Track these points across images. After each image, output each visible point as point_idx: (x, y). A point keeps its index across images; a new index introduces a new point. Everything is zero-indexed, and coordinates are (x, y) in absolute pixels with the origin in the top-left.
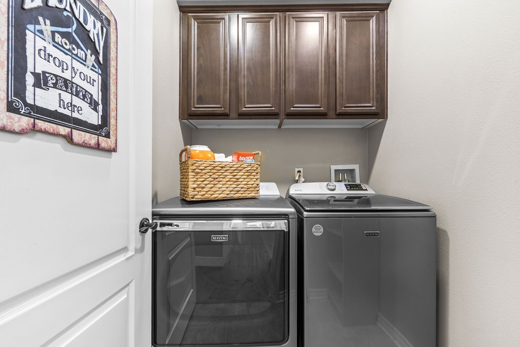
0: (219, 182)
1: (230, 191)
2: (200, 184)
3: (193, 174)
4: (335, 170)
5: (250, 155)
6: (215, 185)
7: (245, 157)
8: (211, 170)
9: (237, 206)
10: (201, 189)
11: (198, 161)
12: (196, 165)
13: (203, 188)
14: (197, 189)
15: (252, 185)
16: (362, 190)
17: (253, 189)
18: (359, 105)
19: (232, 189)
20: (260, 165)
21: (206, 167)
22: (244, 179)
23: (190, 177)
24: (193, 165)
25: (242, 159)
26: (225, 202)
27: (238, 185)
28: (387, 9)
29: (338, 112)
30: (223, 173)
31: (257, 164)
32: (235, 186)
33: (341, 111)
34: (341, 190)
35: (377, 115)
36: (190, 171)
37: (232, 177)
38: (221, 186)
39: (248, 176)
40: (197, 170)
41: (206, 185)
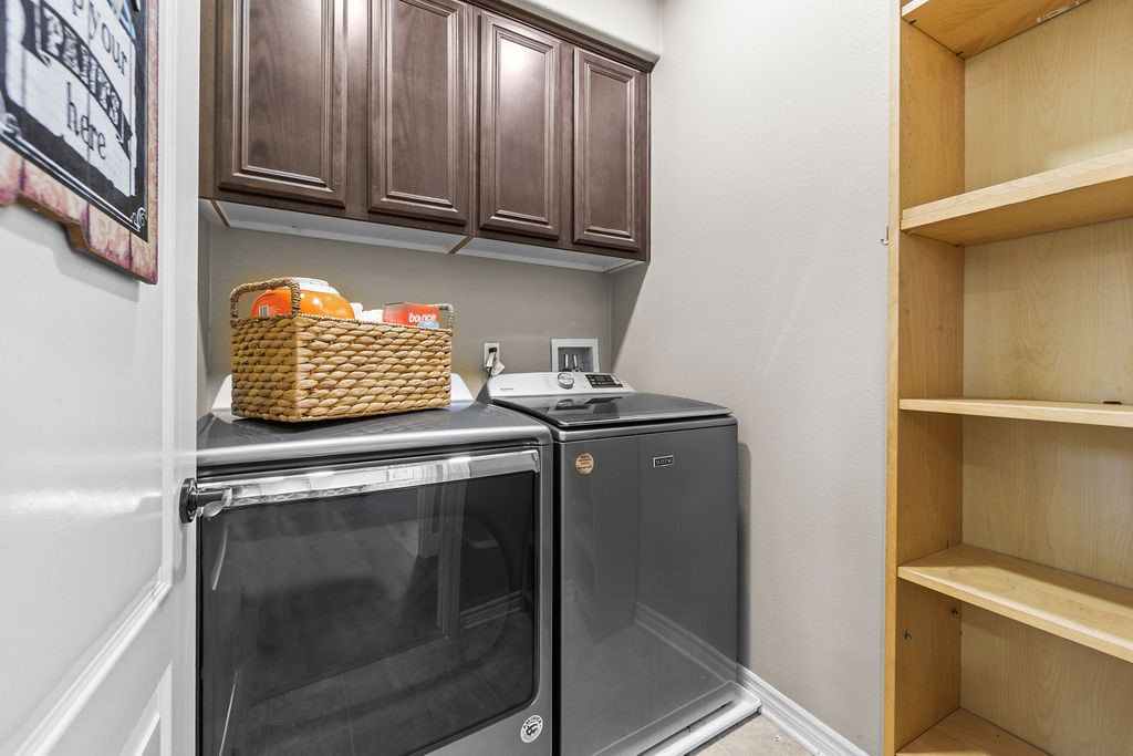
0: (368, 372)
1: (393, 395)
2: (323, 379)
3: (309, 352)
4: (560, 349)
5: (430, 311)
6: (359, 379)
7: (421, 315)
8: (350, 342)
9: (407, 430)
10: (326, 391)
11: (319, 320)
12: (315, 328)
13: (331, 388)
14: (318, 391)
15: (437, 378)
16: (614, 385)
17: (438, 389)
18: (611, 231)
19: (396, 389)
20: (451, 335)
21: (338, 336)
22: (421, 365)
23: (300, 360)
24: (306, 328)
25: (415, 318)
26: (382, 422)
27: (408, 380)
28: (650, 72)
29: (577, 238)
30: (376, 351)
31: (447, 333)
32: (404, 382)
33: (582, 237)
34: (581, 387)
35: (635, 252)
36: (299, 343)
37: (396, 360)
38: (373, 382)
39: (429, 358)
40: (317, 343)
41: (339, 380)
